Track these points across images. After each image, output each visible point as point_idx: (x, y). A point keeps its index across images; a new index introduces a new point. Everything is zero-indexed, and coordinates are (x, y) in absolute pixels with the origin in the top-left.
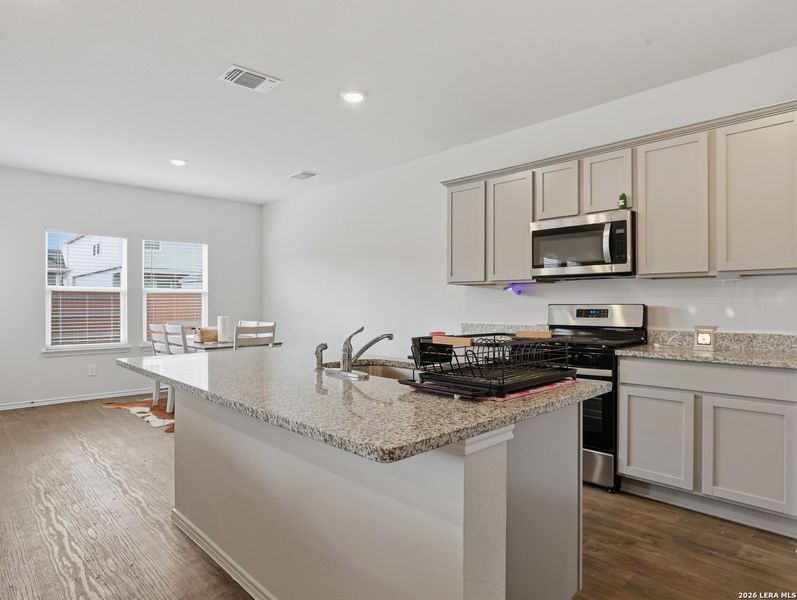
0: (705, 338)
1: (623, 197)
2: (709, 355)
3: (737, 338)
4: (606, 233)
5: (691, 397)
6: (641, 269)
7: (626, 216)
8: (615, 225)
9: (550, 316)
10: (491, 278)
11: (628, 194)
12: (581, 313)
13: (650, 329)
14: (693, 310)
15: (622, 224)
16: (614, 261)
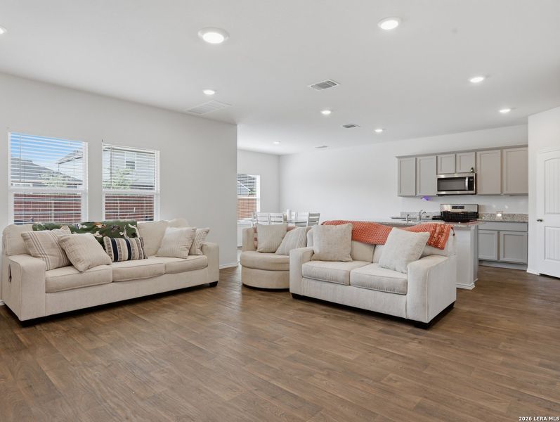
0: (499, 215)
1: (472, 169)
2: (501, 219)
3: (509, 215)
4: (467, 180)
5: (496, 232)
6: (478, 193)
7: (473, 175)
8: (469, 178)
9: (442, 208)
10: (418, 194)
11: (474, 167)
12: (453, 208)
13: (479, 213)
14: (494, 206)
15: (472, 178)
16: (469, 190)
